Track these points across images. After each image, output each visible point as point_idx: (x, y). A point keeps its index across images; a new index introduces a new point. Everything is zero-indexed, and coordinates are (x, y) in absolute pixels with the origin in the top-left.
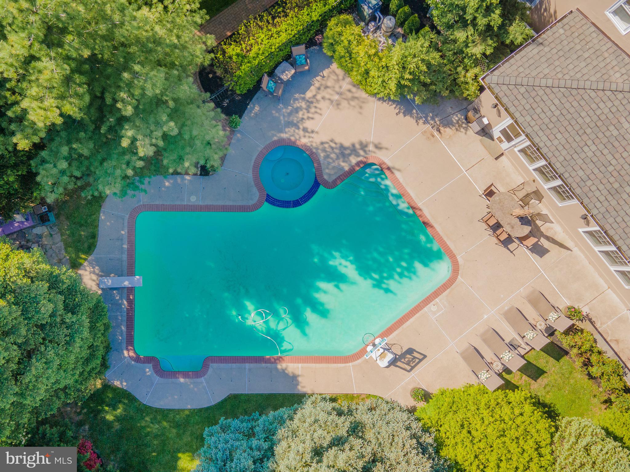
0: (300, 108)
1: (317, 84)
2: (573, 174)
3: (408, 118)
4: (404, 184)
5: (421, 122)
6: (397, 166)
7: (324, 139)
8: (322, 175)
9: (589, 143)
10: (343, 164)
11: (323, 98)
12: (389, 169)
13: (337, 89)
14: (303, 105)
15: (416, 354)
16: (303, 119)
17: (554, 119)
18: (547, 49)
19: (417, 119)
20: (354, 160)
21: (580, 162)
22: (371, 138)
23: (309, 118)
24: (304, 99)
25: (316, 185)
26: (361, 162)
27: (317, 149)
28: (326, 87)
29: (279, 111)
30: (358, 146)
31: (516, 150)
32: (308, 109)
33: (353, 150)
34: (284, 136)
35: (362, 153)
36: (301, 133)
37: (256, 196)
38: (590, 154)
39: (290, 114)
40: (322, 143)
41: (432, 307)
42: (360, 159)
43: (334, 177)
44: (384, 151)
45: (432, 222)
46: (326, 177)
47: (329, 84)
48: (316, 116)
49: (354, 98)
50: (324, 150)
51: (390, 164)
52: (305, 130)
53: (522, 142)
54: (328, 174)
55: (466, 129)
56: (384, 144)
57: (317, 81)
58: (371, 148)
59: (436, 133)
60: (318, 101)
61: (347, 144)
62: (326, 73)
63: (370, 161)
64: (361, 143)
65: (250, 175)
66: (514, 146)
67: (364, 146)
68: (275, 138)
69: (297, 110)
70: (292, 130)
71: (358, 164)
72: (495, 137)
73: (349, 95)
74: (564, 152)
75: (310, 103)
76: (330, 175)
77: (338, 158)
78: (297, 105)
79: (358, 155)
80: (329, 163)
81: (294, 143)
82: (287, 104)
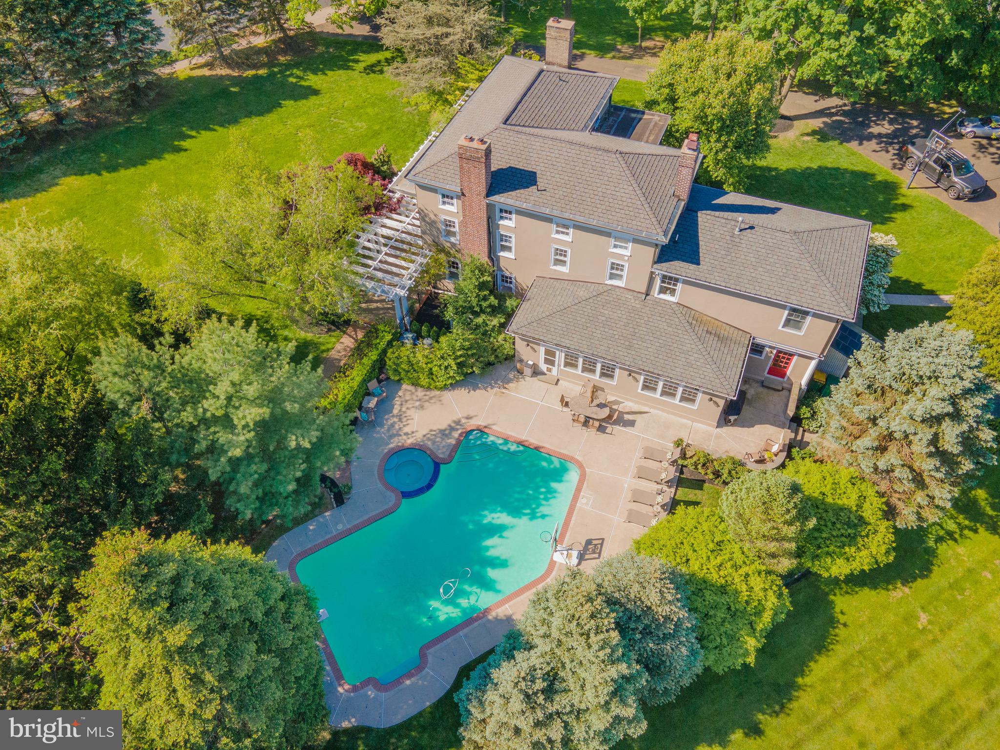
0: (395, 423)
1: (398, 403)
2: (599, 350)
3: (478, 391)
4: (503, 431)
5: (489, 389)
6: (490, 422)
7: (424, 433)
8: (438, 457)
9: (594, 330)
10: (449, 441)
11: (408, 408)
12: (485, 427)
13: (415, 398)
14: (395, 420)
15: (595, 542)
16: (400, 429)
17: (565, 329)
18: (534, 301)
19: (485, 389)
20: (456, 435)
21: (597, 342)
22: (459, 415)
23: (404, 426)
24: (393, 416)
25: (437, 466)
26: (462, 433)
27: (423, 441)
28: (406, 401)
29: (378, 432)
30: (453, 425)
31: (562, 367)
32: (400, 420)
33: (452, 429)
34: (391, 446)
35: (458, 427)
36: (405, 437)
37: (392, 498)
38: (599, 336)
39: (389, 430)
40: (424, 436)
41: (582, 502)
42: (459, 432)
43: (448, 453)
44: (475, 418)
45: (541, 444)
46: (441, 456)
47: (407, 398)
48: (409, 422)
49: (431, 398)
50: (429, 439)
51: (484, 424)
52: (406, 434)
53: (560, 357)
54: (441, 454)
55: (523, 378)
56: (472, 414)
57: (397, 401)
58: (463, 421)
59: (504, 391)
60: (405, 412)
61: (443, 426)
62: (400, 393)
63: (469, 429)
64: (455, 422)
65: (380, 485)
66: (559, 365)
67: (458, 423)
68: (386, 451)
69: (393, 425)
70: (396, 439)
71: (460, 435)
72: (545, 370)
73: (427, 398)
74: (584, 342)
75: (400, 417)
76: (443, 453)
77: (443, 439)
78: (390, 422)
79: (457, 430)
80: (438, 446)
81: (403, 446)
82: (382, 425)
